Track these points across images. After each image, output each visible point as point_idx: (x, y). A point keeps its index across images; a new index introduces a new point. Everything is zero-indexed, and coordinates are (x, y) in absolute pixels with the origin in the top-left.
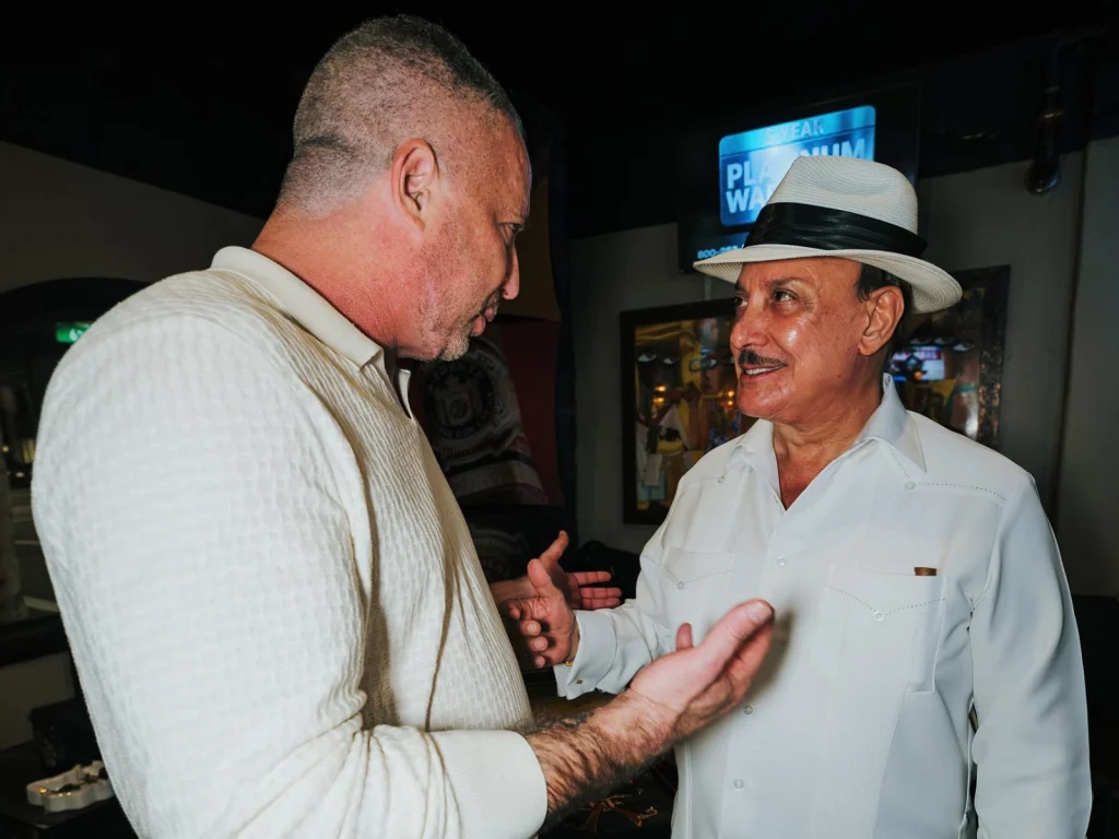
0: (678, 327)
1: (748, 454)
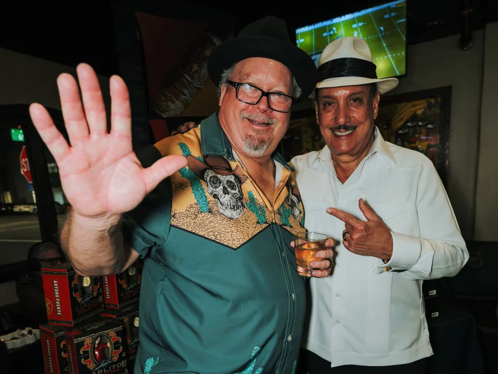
1: (323, 161)
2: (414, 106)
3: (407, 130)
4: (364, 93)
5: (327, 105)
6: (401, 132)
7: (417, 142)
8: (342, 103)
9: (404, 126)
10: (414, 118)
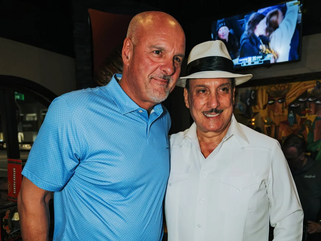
1: (190, 139)
2: (305, 85)
3: (298, 105)
4: (229, 84)
5: (201, 92)
6: (293, 106)
7: (307, 115)
8: (213, 91)
9: (296, 101)
10: (305, 95)
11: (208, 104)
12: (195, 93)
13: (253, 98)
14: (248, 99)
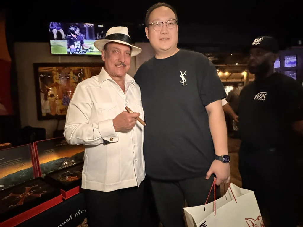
0: (52, 68)
8: (122, 53)
11: (119, 60)
12: (111, 52)
13: (82, 73)
14: (79, 74)
